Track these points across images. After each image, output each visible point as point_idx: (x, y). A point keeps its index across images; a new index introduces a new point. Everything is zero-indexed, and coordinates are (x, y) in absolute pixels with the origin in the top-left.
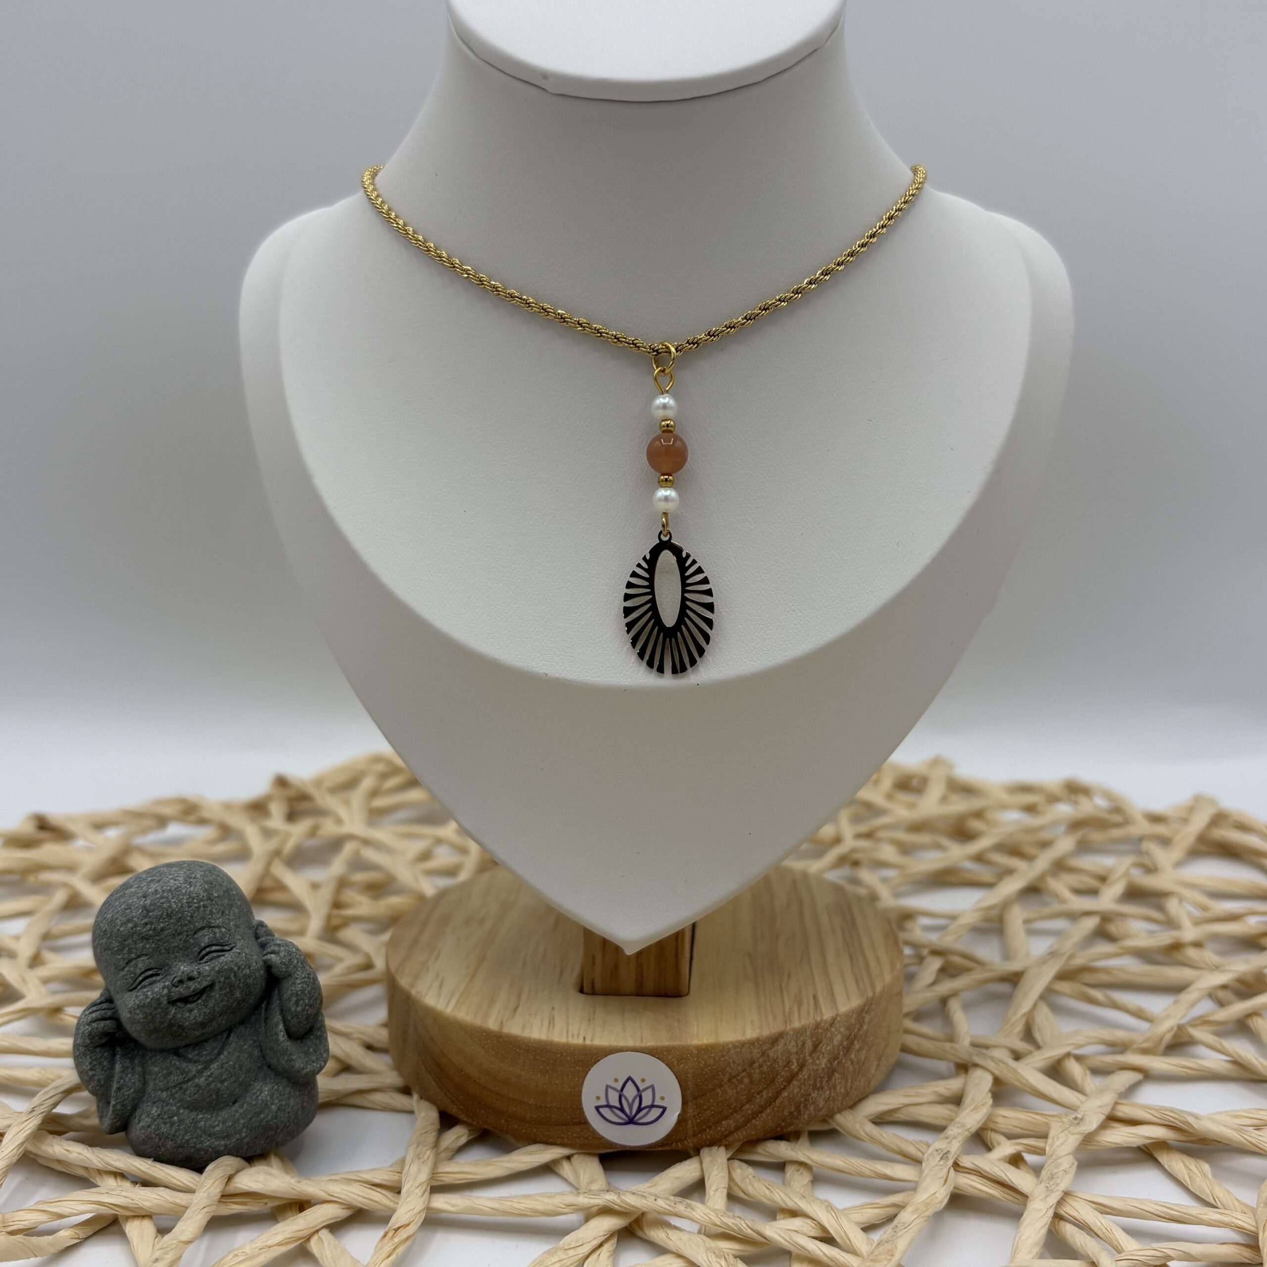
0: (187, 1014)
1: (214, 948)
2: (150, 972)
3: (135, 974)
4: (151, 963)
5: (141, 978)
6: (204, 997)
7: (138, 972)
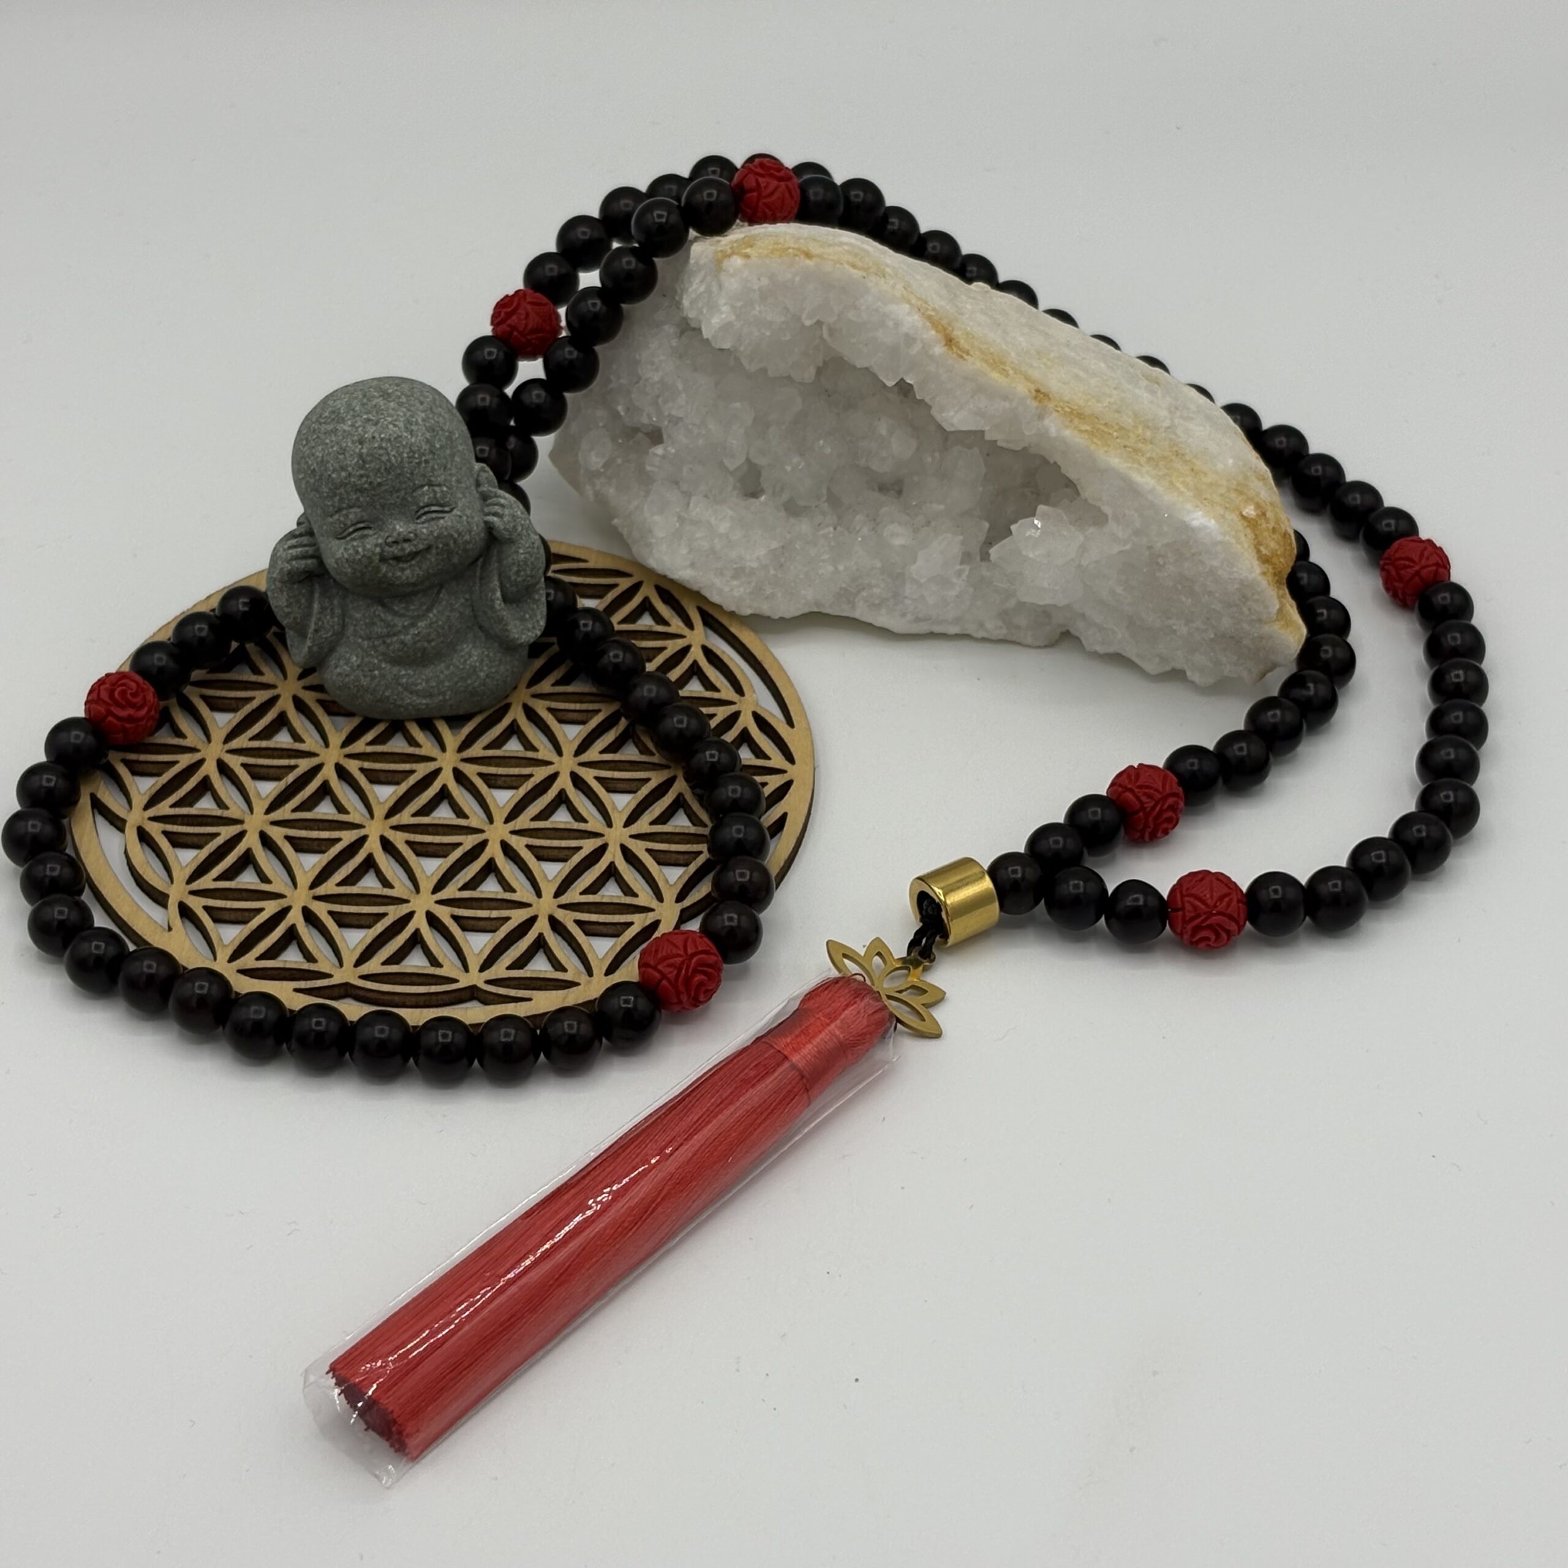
0: (399, 574)
1: (434, 508)
2: (362, 525)
3: (345, 525)
4: (362, 516)
5: (351, 530)
6: (418, 559)
7: (349, 523)
